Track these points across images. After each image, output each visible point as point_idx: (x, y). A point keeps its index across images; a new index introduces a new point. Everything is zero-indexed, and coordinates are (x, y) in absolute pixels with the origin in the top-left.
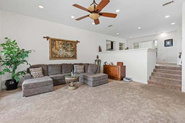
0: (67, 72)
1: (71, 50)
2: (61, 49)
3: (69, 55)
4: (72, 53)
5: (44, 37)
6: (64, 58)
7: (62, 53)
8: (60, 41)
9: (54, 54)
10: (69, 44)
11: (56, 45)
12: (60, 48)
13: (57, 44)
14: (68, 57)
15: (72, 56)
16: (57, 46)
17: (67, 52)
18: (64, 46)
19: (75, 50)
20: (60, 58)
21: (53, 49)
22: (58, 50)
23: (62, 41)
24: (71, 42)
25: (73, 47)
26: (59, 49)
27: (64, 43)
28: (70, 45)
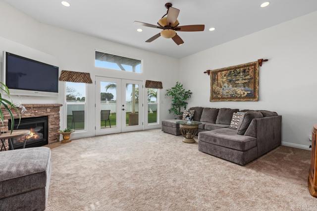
0: (221, 122)
1: (244, 84)
2: (226, 85)
3: (239, 92)
4: (247, 88)
5: (205, 72)
6: (230, 98)
7: (227, 91)
8: (223, 72)
9: (215, 93)
10: (240, 72)
11: (217, 79)
12: (224, 83)
13: (219, 78)
14: (236, 97)
15: (245, 95)
16: (220, 80)
17: (236, 88)
18: (229, 78)
19: (253, 80)
20: (223, 99)
21: (215, 86)
22: (221, 87)
23: (227, 69)
24: (245, 66)
25: (248, 77)
26: (222, 85)
27: (230, 72)
28: (241, 74)
